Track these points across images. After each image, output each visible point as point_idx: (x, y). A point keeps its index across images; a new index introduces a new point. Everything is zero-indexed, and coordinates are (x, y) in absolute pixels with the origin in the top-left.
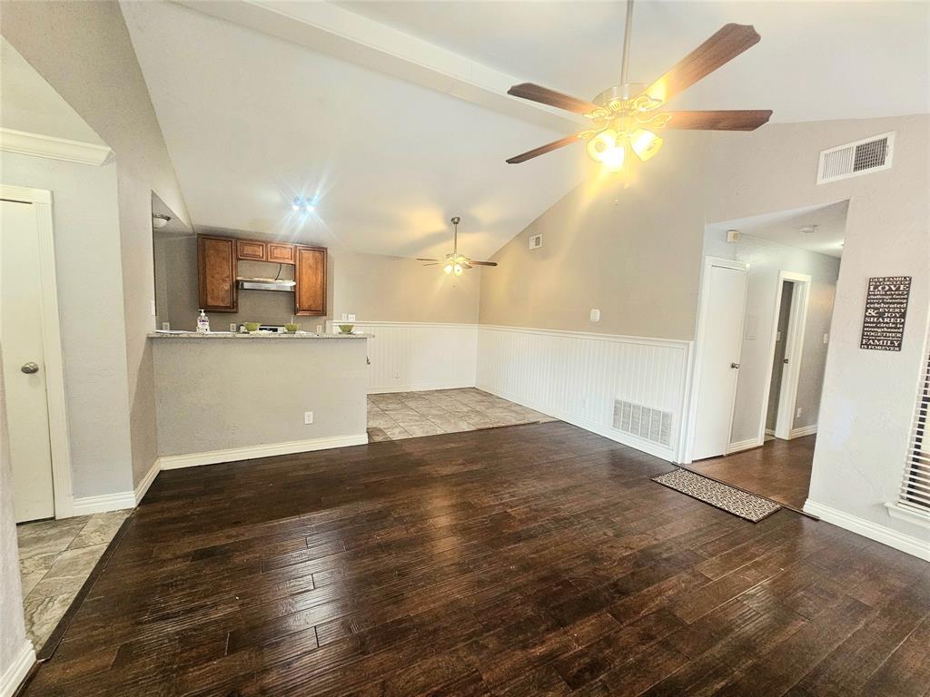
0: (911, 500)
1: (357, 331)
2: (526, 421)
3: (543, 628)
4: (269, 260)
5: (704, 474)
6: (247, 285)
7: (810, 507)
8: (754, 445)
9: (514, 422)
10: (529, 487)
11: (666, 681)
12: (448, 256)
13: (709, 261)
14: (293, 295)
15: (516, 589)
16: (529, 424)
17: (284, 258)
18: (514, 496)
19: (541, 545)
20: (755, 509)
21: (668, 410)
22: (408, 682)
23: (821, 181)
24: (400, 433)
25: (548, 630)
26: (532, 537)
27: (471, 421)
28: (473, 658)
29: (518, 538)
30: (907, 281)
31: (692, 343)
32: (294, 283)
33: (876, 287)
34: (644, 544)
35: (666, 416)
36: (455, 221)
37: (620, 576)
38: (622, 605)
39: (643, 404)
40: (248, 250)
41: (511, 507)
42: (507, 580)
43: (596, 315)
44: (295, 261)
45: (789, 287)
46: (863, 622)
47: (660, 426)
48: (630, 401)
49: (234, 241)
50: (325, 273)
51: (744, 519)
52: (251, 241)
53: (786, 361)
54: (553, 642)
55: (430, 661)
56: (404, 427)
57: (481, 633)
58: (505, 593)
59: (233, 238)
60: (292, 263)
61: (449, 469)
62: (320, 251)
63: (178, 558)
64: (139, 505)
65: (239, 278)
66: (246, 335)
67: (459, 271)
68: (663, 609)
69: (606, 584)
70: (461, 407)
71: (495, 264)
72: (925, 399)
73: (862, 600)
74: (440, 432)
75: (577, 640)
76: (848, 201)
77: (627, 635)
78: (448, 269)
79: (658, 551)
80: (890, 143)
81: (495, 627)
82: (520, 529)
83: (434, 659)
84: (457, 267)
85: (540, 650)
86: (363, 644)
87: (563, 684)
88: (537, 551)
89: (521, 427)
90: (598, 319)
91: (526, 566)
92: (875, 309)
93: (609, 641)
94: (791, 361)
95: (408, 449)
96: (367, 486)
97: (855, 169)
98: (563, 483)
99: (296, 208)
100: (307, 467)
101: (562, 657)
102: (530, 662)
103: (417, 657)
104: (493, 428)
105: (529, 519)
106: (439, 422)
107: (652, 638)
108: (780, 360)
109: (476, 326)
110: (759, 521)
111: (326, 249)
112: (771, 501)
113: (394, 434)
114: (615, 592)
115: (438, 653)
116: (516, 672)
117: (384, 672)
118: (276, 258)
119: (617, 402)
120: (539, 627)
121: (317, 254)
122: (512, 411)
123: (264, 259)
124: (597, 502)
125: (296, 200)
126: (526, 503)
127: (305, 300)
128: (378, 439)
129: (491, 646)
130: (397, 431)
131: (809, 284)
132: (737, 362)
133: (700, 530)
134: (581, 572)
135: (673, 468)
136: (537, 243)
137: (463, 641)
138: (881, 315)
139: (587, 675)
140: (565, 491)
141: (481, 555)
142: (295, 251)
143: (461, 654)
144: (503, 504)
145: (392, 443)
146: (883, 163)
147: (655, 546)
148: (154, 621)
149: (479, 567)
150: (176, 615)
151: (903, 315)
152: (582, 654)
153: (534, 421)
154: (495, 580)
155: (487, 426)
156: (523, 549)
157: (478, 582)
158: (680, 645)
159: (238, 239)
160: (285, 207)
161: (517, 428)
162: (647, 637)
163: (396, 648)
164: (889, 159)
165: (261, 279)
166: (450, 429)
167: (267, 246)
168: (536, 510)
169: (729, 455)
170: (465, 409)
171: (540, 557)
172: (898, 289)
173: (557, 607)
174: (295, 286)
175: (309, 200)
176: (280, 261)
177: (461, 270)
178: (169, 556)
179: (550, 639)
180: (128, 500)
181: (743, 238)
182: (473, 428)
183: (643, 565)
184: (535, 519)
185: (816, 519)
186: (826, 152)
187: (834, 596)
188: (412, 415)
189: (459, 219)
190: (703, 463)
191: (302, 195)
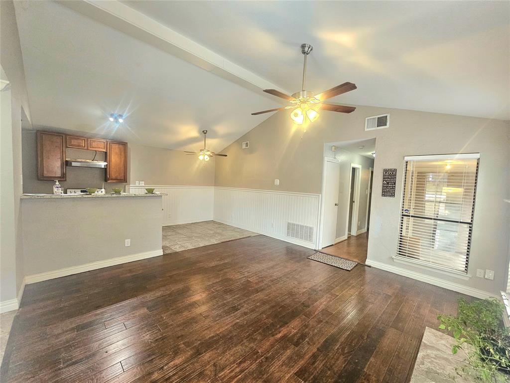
0: (400, 254)
1: (157, 192)
2: (245, 236)
3: (278, 326)
4: (89, 148)
5: (327, 253)
6: (74, 164)
7: (368, 262)
8: (345, 239)
9: (239, 237)
10: (255, 268)
11: (330, 336)
12: (201, 150)
13: (326, 159)
14: (105, 170)
15: (263, 313)
16: (246, 238)
17: (100, 148)
18: (249, 273)
19: (268, 293)
20: (349, 265)
21: (311, 226)
22: (226, 361)
23: (366, 130)
24: (179, 247)
25: (281, 327)
26: (263, 290)
27: (217, 238)
28: (252, 345)
29: (257, 291)
30: (395, 170)
31: (320, 195)
32: (106, 163)
33: (386, 173)
34: (310, 286)
35: (311, 229)
36: (205, 132)
37: (304, 300)
38: (308, 311)
39: (300, 223)
40: (74, 142)
41: (250, 278)
42: (257, 310)
43: (277, 182)
44: (107, 150)
45: (354, 169)
46: (389, 301)
47: (308, 233)
48: (295, 222)
49: (64, 136)
50: (126, 157)
51: (346, 270)
52: (76, 136)
53: (354, 202)
54: (284, 331)
55: (233, 350)
56: (181, 245)
57: (253, 334)
58: (258, 316)
59: (63, 134)
60: (105, 151)
61: (213, 263)
62: (123, 144)
63: (67, 331)
64: (20, 307)
65: (67, 159)
66: (90, 196)
67: (207, 158)
68: (323, 310)
69: (300, 304)
70: (209, 231)
71: (226, 156)
72: (403, 215)
73: (389, 294)
74: (202, 245)
75: (293, 328)
76: (376, 138)
77: (312, 322)
78: (201, 158)
79: (317, 287)
80: (388, 118)
81: (258, 330)
82: (256, 287)
83: (235, 349)
84: (206, 157)
85: (279, 336)
86: (198, 350)
87: (293, 346)
88: (268, 295)
89: (244, 239)
90: (278, 184)
91: (264, 303)
92: (386, 181)
93: (306, 326)
94: (355, 202)
95: (188, 255)
96: (170, 277)
97: (378, 126)
98: (271, 264)
99: (112, 119)
100: (130, 271)
101: (289, 336)
102: (277, 341)
103: (226, 351)
104: (229, 241)
105: (260, 282)
106: (199, 240)
107: (322, 321)
108: (352, 202)
109: (213, 187)
110: (351, 270)
111: (127, 143)
112: (354, 261)
113: (176, 248)
114: (304, 307)
115: (236, 346)
116: (272, 346)
117: (213, 360)
118: (93, 148)
119: (289, 224)
120: (277, 326)
121: (121, 146)
122: (236, 232)
123: (86, 148)
124: (287, 270)
125: (112, 115)
126: (256, 275)
127: (113, 173)
128: (167, 252)
129: (258, 338)
130: (177, 247)
131: (361, 169)
132: (337, 203)
133: (331, 277)
134: (288, 301)
135: (315, 252)
136: (247, 146)
137: (246, 338)
138: (388, 183)
139: (301, 341)
140: (272, 267)
141: (242, 301)
142: (107, 144)
143: (246, 344)
144: (245, 277)
145: (177, 253)
146: (386, 125)
147: (314, 286)
148: (67, 366)
149: (243, 306)
150: (81, 360)
151: (395, 184)
152: (297, 333)
153: (248, 236)
154: (252, 311)
155: (225, 240)
156: (261, 296)
157: (244, 313)
158: (332, 322)
159: (66, 135)
160: (105, 118)
161: (241, 240)
162: (320, 321)
163: (215, 348)
164: (388, 124)
165: (83, 160)
166: (207, 244)
167: (88, 140)
168: (261, 278)
169: (335, 244)
170: (212, 232)
171: (269, 297)
172: (393, 174)
173: (282, 317)
174: (107, 165)
175: (121, 116)
176: (96, 149)
177: (208, 158)
178: (60, 331)
179: (282, 330)
180: (14, 304)
181: (338, 149)
182: (219, 242)
183: (312, 294)
184: (262, 281)
185: (370, 267)
186: (368, 118)
187: (379, 294)
188: (183, 238)
189: (206, 131)
190: (326, 248)
191: (116, 112)
